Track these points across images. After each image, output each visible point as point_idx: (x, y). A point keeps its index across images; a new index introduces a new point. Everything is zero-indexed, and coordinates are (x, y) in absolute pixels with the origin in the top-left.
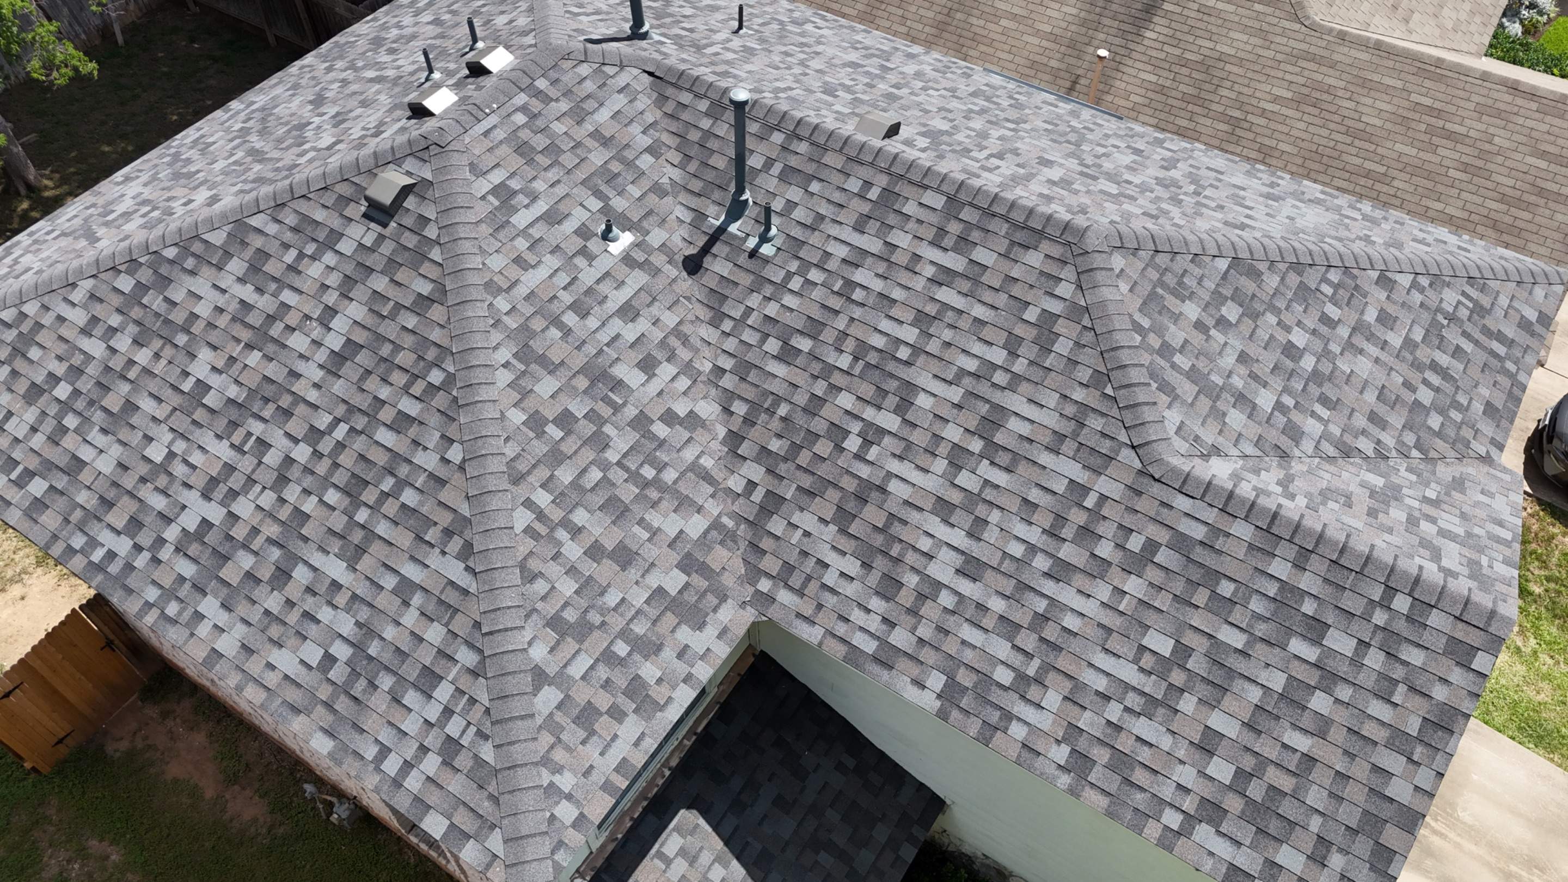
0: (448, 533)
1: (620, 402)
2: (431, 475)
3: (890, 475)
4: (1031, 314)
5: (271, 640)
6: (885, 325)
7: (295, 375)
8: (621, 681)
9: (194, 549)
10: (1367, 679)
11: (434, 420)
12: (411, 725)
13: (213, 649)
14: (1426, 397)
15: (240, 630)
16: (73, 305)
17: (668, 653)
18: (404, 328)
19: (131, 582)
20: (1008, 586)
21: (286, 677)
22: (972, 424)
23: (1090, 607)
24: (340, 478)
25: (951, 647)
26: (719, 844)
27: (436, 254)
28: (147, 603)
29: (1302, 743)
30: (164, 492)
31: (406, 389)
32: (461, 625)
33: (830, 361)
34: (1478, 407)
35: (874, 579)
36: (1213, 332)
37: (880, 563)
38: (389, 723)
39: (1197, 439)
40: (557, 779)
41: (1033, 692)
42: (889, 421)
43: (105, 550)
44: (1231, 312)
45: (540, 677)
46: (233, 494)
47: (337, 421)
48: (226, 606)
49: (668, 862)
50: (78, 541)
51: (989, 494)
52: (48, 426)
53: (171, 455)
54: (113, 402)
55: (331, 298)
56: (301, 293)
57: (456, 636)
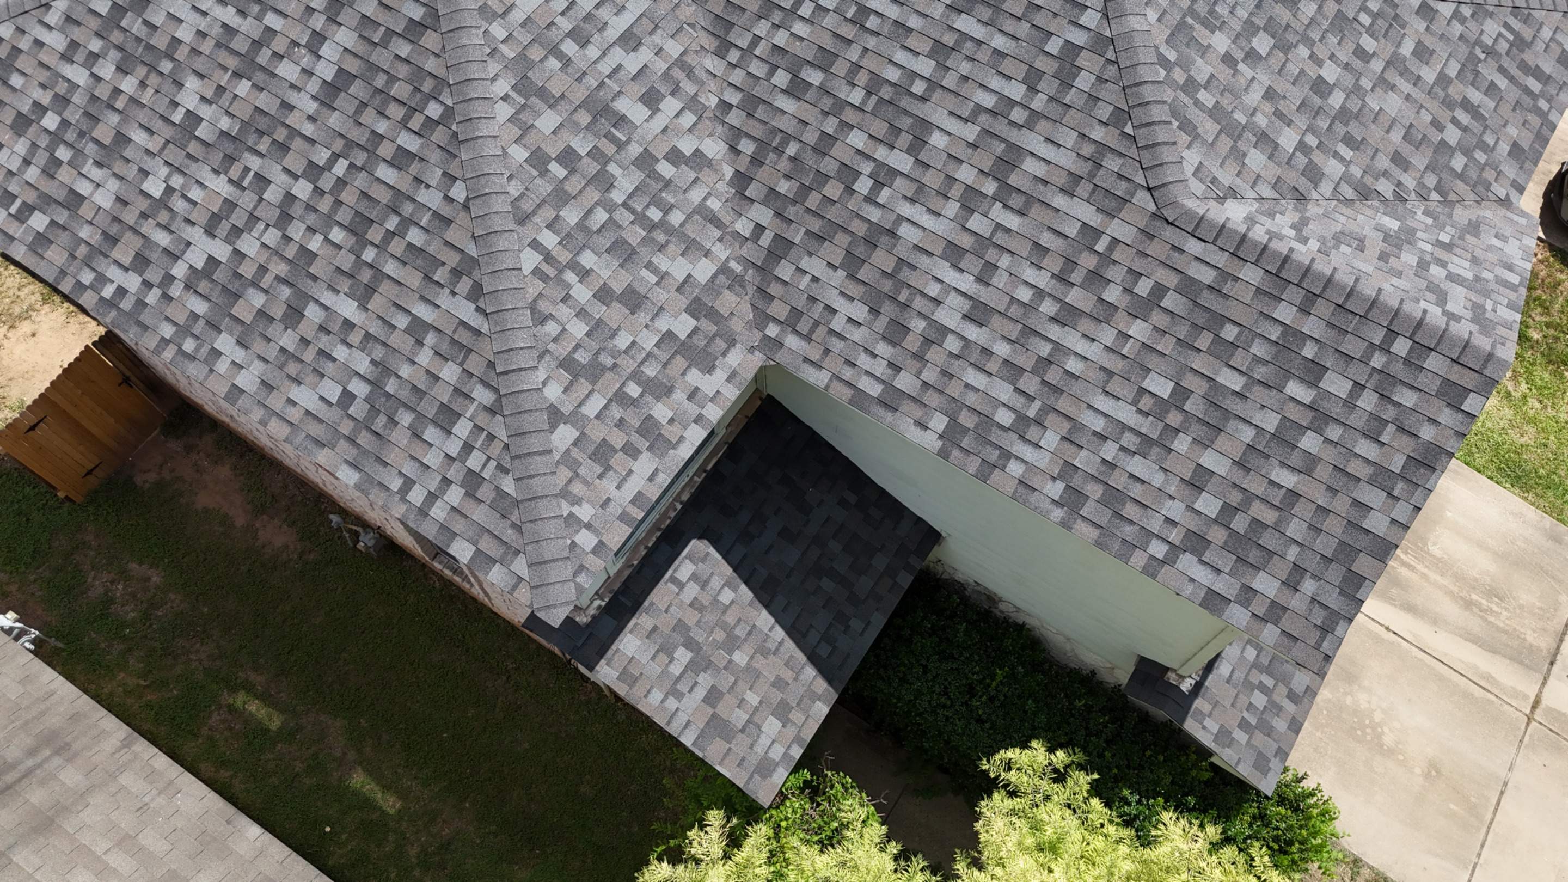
0: (457, 273)
1: (624, 139)
2: (435, 214)
3: (901, 219)
4: (1053, 46)
5: (289, 376)
6: (901, 57)
7: (287, 107)
8: (634, 421)
9: (203, 286)
10: (1356, 420)
11: (435, 156)
12: (433, 459)
13: (233, 385)
14: (1452, 135)
15: (257, 368)
16: (50, 28)
17: (679, 395)
18: (398, 57)
19: (146, 317)
20: (1014, 331)
21: (308, 413)
22: (987, 166)
23: (1093, 351)
24: (344, 215)
25: (954, 389)
26: (728, 570)
28: (163, 339)
29: (1288, 479)
30: (166, 228)
31: (404, 124)
32: (475, 364)
33: (842, 96)
34: (1504, 148)
35: (881, 324)
36: (1241, 66)
37: (888, 309)
38: (412, 457)
39: (1214, 180)
40: (576, 510)
41: (1033, 433)
42: (901, 161)
43: (115, 286)
44: (1262, 43)
45: (555, 416)
46: (236, 232)
47: (335, 157)
48: (241, 344)
49: (681, 585)
50: (87, 277)
51: (1000, 238)
52: (41, 158)
53: (169, 190)
54: (104, 133)
55: (318, 22)
56: (286, 16)
57: (471, 375)
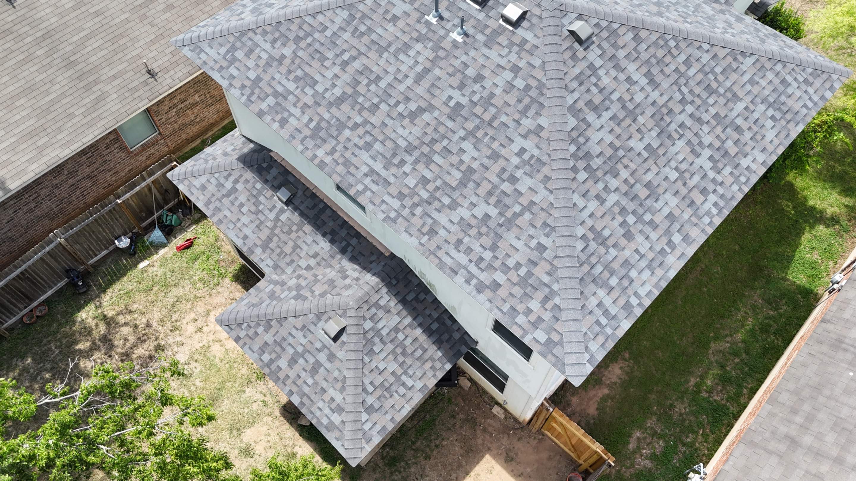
0: (735, 59)
2: (712, 58)
5: (761, 140)
7: (654, 103)
9: (720, 165)
11: (690, 50)
12: (798, 93)
15: (756, 152)
18: (646, 50)
19: (729, 196)
21: (776, 136)
24: (704, 95)
27: (615, 26)
28: (739, 190)
30: (693, 175)
31: (674, 57)
32: (768, 65)
38: (797, 101)
43: (712, 207)
46: (700, 143)
48: (746, 156)
50: (707, 220)
52: (648, 229)
53: (676, 169)
54: (643, 193)
55: (622, 77)
56: (615, 90)
57: (771, 68)
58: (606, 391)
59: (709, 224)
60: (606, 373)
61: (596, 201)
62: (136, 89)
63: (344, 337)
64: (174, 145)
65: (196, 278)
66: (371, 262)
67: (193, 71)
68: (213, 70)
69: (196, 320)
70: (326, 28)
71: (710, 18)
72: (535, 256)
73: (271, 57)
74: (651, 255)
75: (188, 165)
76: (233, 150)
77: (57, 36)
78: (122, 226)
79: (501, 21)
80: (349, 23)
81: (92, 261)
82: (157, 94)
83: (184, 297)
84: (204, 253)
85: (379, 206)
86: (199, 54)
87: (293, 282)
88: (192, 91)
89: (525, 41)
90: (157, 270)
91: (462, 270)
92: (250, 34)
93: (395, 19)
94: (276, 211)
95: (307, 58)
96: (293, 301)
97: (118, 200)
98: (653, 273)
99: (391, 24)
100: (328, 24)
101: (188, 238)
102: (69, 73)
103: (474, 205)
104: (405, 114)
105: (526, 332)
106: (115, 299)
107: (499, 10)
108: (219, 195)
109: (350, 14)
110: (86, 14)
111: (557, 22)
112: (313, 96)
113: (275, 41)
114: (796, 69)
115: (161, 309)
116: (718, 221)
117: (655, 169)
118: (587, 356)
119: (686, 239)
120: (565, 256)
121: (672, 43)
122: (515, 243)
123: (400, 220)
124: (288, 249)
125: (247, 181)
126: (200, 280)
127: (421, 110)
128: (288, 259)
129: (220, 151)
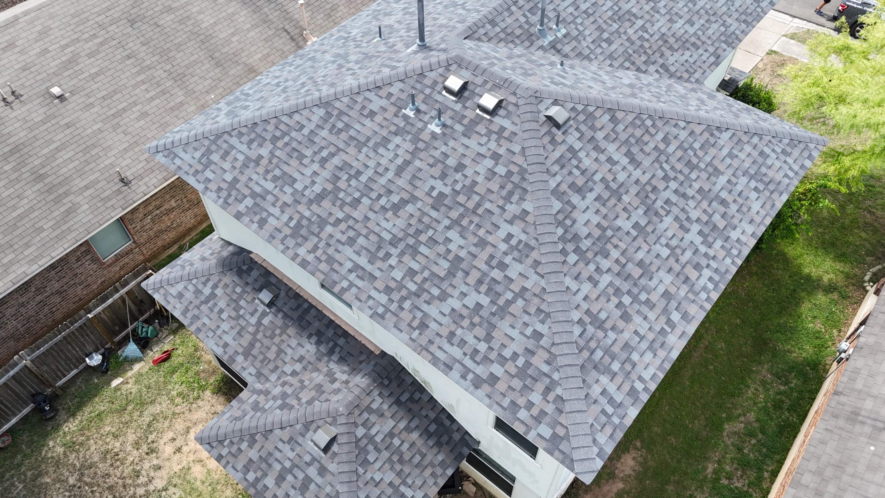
0: (712, 135)
2: (690, 135)
5: (748, 211)
7: (637, 182)
9: (710, 239)
11: (667, 128)
12: (778, 164)
15: (744, 224)
18: (624, 130)
19: (723, 270)
21: (762, 207)
24: (686, 171)
27: (591, 109)
28: (732, 263)
30: (684, 251)
31: (652, 136)
32: (745, 138)
38: (777, 171)
43: (708, 282)
46: (688, 219)
47: (661, 167)
48: (734, 228)
50: (703, 296)
52: (645, 309)
53: (667, 245)
54: (636, 272)
55: (603, 158)
56: (597, 171)
57: (748, 142)
58: (621, 485)
59: (706, 300)
60: (619, 465)
61: (589, 283)
62: (108, 198)
63: (335, 448)
64: (149, 253)
65: (174, 393)
66: (361, 362)
67: (169, 176)
68: (188, 174)
69: (175, 440)
70: (303, 126)
71: (683, 97)
72: (531, 344)
73: (248, 158)
74: (651, 336)
75: (164, 273)
76: (211, 254)
77: (25, 150)
78: (93, 342)
79: (478, 111)
80: (326, 121)
81: (60, 383)
82: (132, 201)
83: (161, 415)
84: (182, 364)
85: (366, 302)
86: (173, 159)
87: (277, 391)
88: (168, 196)
89: (503, 129)
90: (132, 387)
91: (457, 364)
92: (226, 137)
93: (372, 114)
94: (257, 315)
95: (284, 157)
96: (278, 411)
97: (88, 315)
98: (655, 354)
99: (369, 119)
100: (304, 123)
101: (165, 350)
102: (38, 186)
103: (464, 295)
104: (388, 206)
105: (529, 429)
106: (85, 422)
107: (476, 100)
108: (197, 302)
109: (327, 112)
110: (57, 126)
111: (533, 108)
112: (292, 194)
113: (251, 141)
114: (772, 140)
115: (135, 430)
116: (715, 296)
117: (645, 247)
118: (596, 450)
119: (685, 316)
120: (563, 343)
121: (649, 123)
122: (510, 331)
123: (389, 315)
124: (271, 355)
125: (226, 286)
126: (179, 395)
127: (404, 202)
128: (271, 366)
129: (198, 256)
